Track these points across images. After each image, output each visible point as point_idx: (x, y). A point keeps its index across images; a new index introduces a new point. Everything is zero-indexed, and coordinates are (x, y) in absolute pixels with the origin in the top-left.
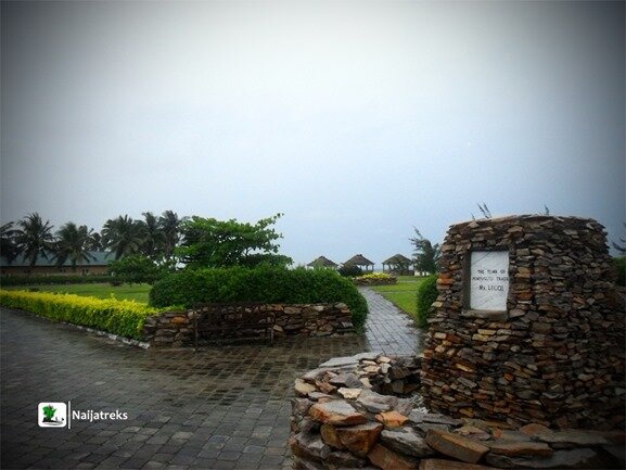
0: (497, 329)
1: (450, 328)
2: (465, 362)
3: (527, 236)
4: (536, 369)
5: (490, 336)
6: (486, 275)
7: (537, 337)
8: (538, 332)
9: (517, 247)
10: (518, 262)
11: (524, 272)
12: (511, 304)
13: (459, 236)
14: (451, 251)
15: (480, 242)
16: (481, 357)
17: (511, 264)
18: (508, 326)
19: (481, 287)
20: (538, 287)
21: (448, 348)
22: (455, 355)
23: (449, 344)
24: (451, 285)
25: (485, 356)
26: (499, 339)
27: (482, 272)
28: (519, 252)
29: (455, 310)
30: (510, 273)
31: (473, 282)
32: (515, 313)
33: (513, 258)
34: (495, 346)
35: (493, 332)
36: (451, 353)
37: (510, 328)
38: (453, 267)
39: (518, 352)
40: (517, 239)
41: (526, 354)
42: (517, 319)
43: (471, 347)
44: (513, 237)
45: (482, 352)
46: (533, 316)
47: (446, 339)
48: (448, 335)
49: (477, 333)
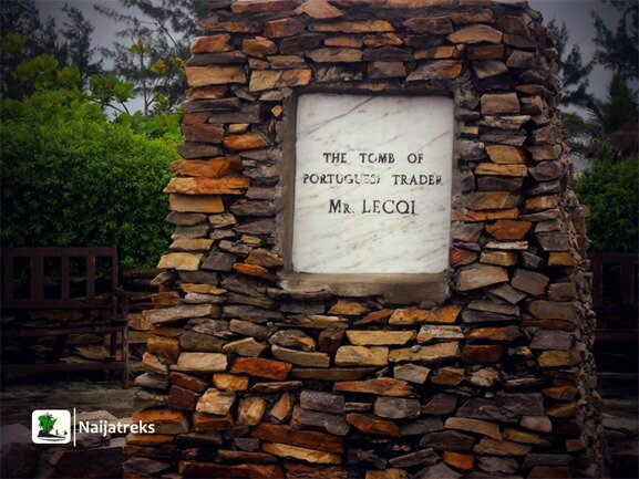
0: (416, 326)
1: (238, 336)
2: (310, 435)
3: (517, 57)
4: (547, 425)
5: (392, 347)
6: (354, 166)
7: (547, 339)
8: (550, 326)
9: (480, 87)
10: (485, 129)
11: (505, 161)
12: (463, 252)
13: (262, 41)
14: (228, 89)
15: (345, 66)
16: (370, 412)
17: (461, 136)
18: (451, 314)
19: (334, 206)
20: (544, 202)
21: (239, 397)
22: (265, 418)
23: (242, 384)
24: (228, 200)
25: (382, 408)
26: (430, 354)
27: (338, 158)
28: (491, 101)
29: (254, 279)
30: (461, 163)
31: (302, 190)
32: (476, 278)
33: (468, 120)
34: (420, 375)
35: (404, 337)
36: (253, 410)
37: (459, 321)
38: (243, 141)
39: (497, 386)
40: (482, 63)
41: (522, 388)
42: (481, 293)
43: (327, 387)
44: (469, 58)
45: (370, 398)
46: (533, 283)
47: (227, 371)
48: (233, 357)
49: (346, 341)
